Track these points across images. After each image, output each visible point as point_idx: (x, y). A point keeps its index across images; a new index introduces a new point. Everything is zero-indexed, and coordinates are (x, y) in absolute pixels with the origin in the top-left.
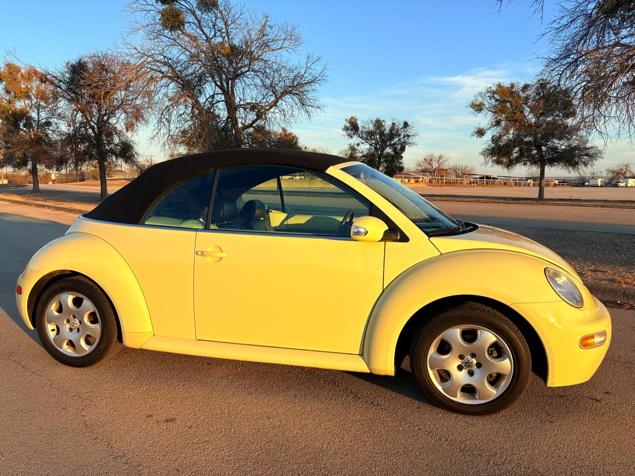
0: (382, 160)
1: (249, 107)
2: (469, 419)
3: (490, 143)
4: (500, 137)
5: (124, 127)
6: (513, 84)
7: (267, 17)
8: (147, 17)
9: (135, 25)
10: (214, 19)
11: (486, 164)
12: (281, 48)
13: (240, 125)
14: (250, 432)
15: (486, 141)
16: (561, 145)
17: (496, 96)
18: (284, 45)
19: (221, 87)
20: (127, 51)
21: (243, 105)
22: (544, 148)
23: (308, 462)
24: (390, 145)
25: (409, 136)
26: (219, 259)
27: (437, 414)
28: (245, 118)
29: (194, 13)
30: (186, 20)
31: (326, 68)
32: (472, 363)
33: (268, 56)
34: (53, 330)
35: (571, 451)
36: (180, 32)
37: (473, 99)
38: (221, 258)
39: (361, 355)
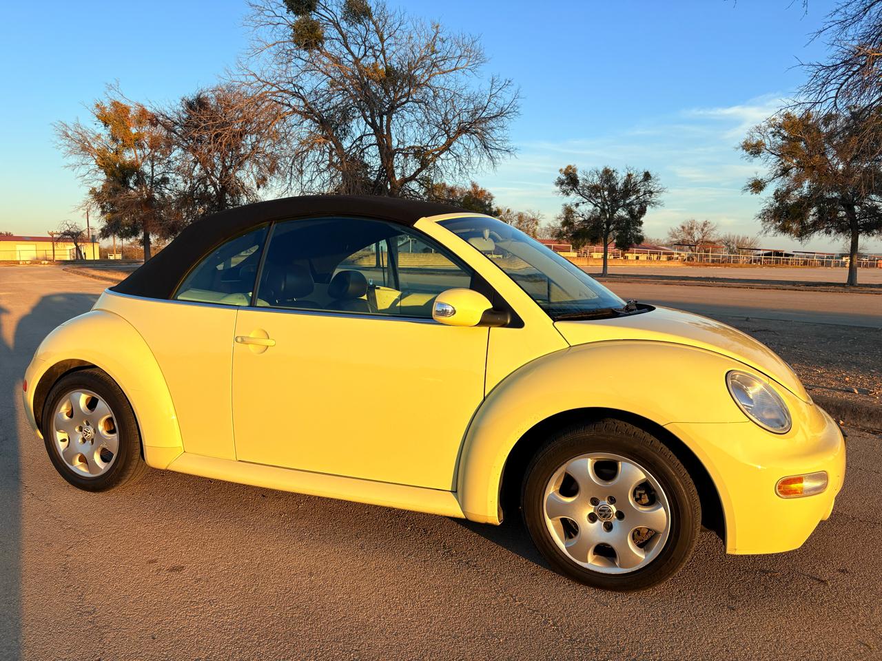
0: (612, 227)
1: (412, 152)
2: (602, 596)
3: (772, 201)
4: (788, 191)
5: (254, 183)
7: (437, 27)
8: (274, 32)
9: (258, 45)
10: (364, 33)
12: (455, 69)
13: (398, 178)
14: (275, 592)
15: (766, 198)
17: (782, 131)
18: (459, 66)
19: (373, 125)
20: (243, 79)
21: (403, 150)
22: (857, 209)
23: (337, 640)
24: (626, 206)
25: (651, 192)
26: (265, 348)
27: (557, 585)
28: (405, 167)
29: (337, 25)
30: (326, 35)
31: (518, 96)
32: (610, 511)
33: (438, 81)
34: (64, 440)
35: (746, 655)
36: (317, 52)
37: (747, 137)
38: (267, 347)
39: (455, 492)
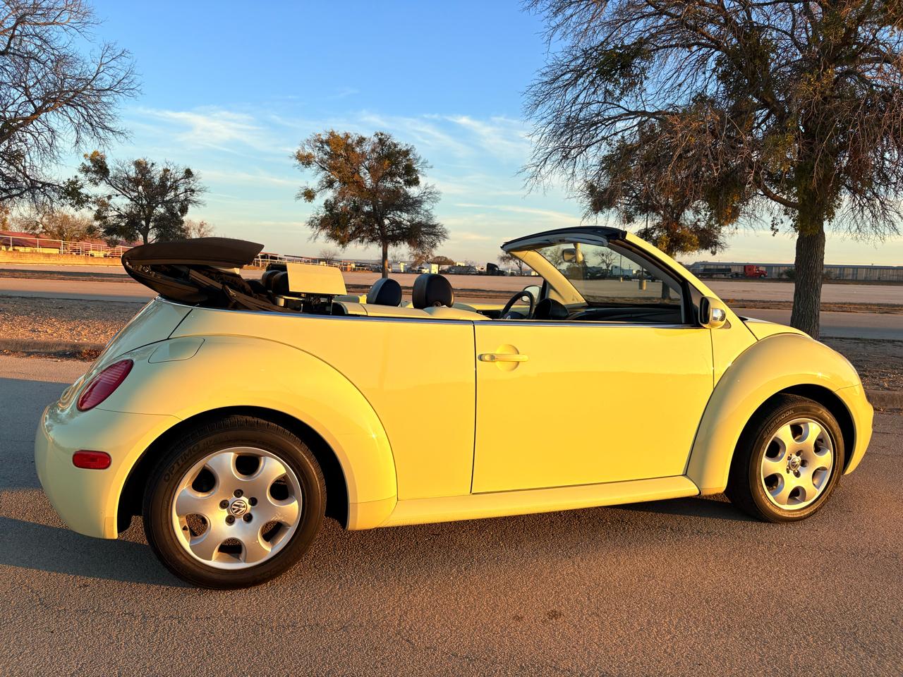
0: (151, 225)
3: (323, 210)
4: (336, 203)
6: (347, 135)
11: (315, 239)
15: (317, 207)
16: (405, 218)
17: (326, 147)
22: (387, 222)
24: (164, 203)
25: (193, 191)
26: (515, 364)
32: (797, 462)
37: (299, 148)
38: (518, 362)
39: (685, 475)
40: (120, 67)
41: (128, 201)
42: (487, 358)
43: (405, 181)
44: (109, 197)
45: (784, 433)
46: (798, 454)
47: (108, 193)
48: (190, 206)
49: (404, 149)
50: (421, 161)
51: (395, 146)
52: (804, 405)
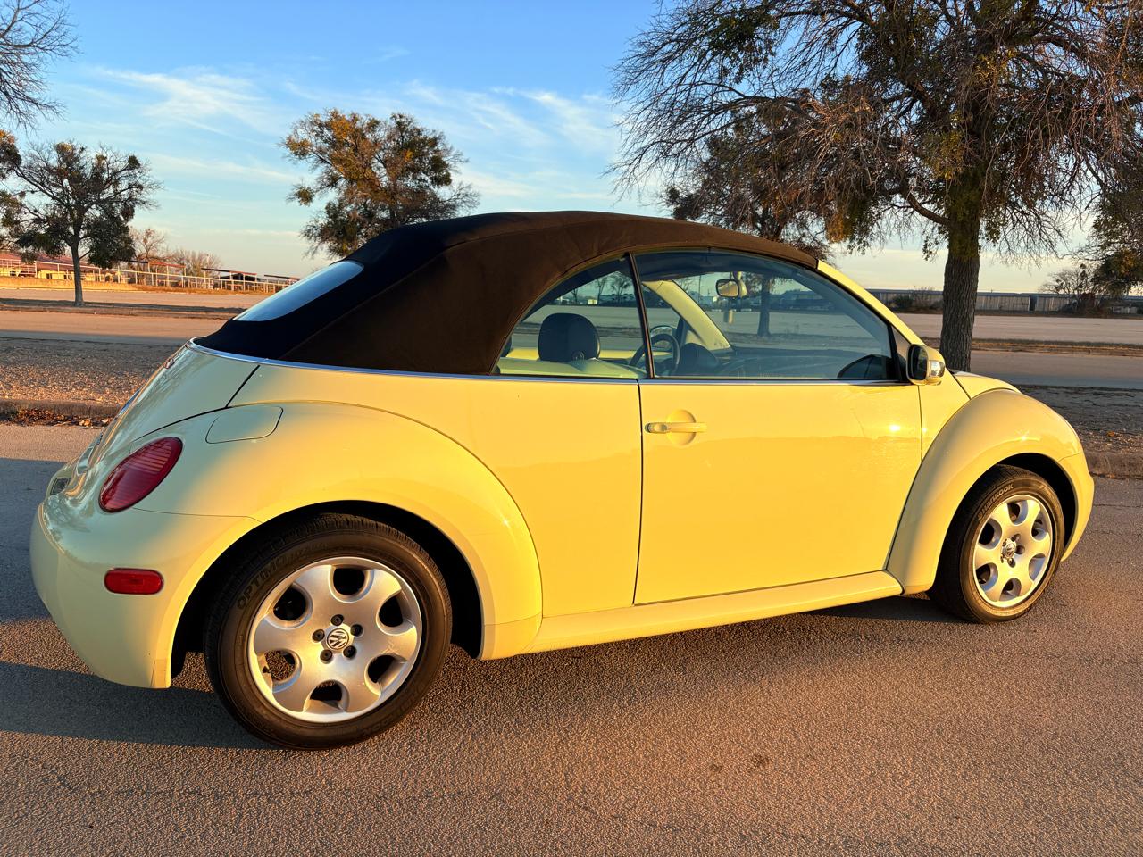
0: (82, 233)
3: (324, 215)
4: (341, 206)
6: (354, 117)
11: (313, 255)
15: (317, 212)
17: (326, 132)
24: (100, 203)
25: (140, 187)
26: (690, 436)
37: (290, 132)
38: (694, 434)
39: (885, 570)
40: (45, 15)
41: (48, 200)
42: (656, 428)
43: (432, 178)
44: (22, 194)
45: (1001, 513)
46: (1013, 539)
47: (20, 189)
48: (137, 208)
49: (431, 137)
50: (453, 153)
51: (419, 132)
52: (1023, 478)
